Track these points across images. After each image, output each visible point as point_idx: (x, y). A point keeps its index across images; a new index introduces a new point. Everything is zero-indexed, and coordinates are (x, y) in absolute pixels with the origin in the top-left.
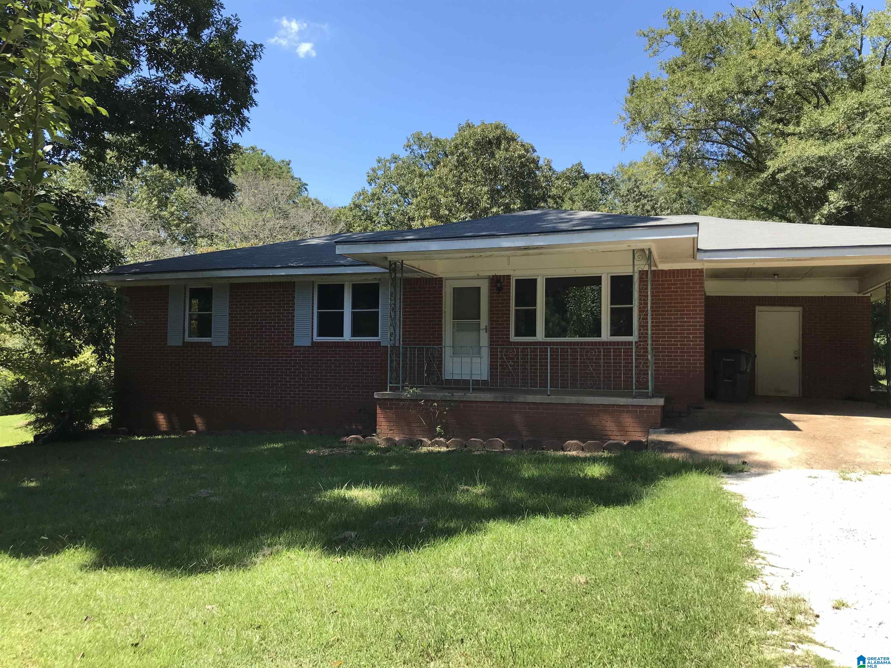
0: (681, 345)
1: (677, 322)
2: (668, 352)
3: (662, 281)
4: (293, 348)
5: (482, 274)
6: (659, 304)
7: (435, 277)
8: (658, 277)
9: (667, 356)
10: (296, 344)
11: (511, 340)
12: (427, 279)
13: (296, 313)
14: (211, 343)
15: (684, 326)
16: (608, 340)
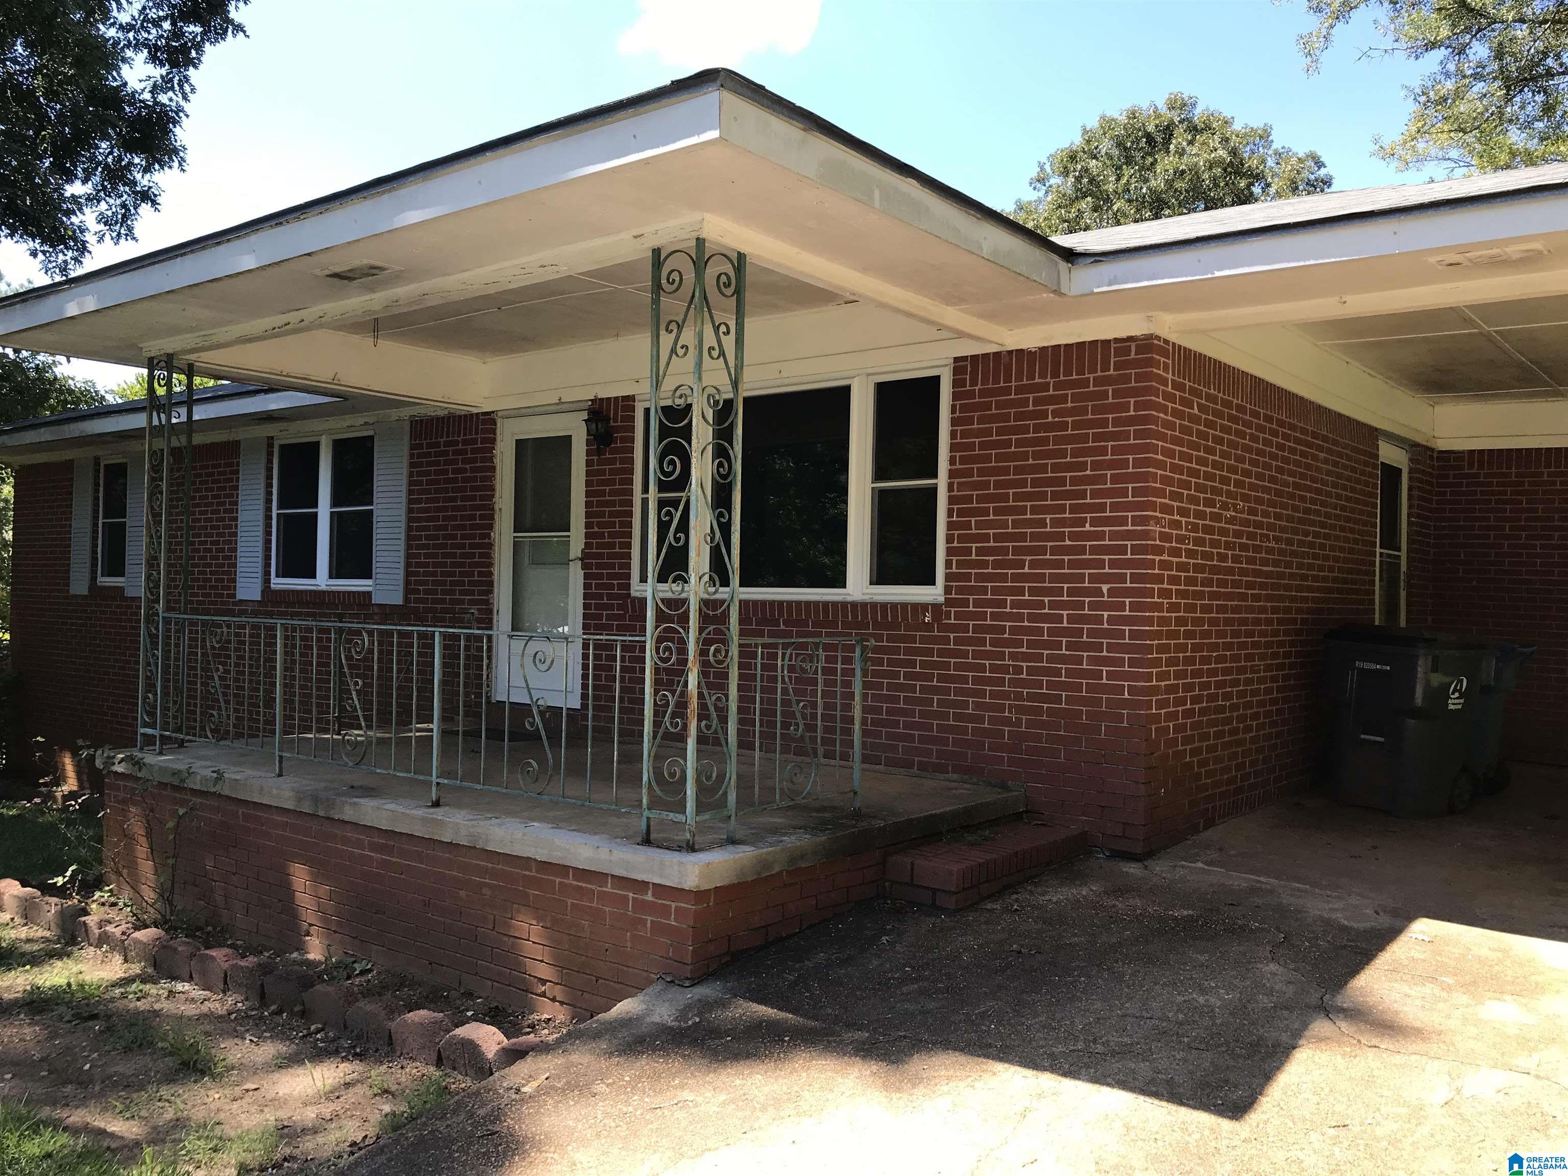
0: (1070, 619)
1: (1061, 537)
2: (1031, 644)
3: (1019, 390)
4: (234, 604)
5: (570, 396)
6: (1006, 471)
7: (475, 411)
8: (1008, 379)
9: (1026, 657)
10: (240, 596)
11: (633, 593)
12: (460, 416)
13: (242, 516)
14: (121, 589)
15: (1082, 550)
16: (867, 598)
